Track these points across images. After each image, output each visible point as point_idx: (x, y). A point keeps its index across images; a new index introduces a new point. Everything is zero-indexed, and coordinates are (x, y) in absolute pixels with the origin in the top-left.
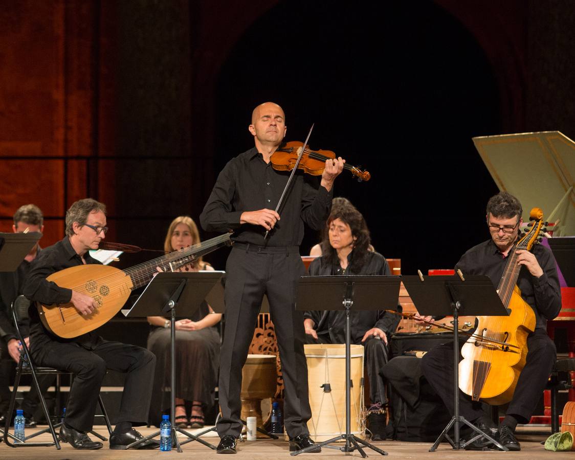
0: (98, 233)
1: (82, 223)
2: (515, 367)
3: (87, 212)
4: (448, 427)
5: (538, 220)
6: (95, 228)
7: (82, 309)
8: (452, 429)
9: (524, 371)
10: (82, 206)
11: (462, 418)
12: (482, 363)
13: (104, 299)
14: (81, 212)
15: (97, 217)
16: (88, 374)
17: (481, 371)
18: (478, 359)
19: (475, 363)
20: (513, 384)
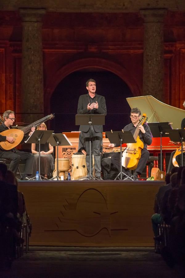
0: (12, 120)
1: (8, 118)
2: (137, 159)
3: (9, 114)
4: (119, 175)
5: (145, 117)
6: (11, 119)
7: (10, 141)
8: (120, 175)
9: (140, 160)
10: (7, 113)
11: (123, 172)
12: (128, 158)
13: (16, 138)
14: (7, 114)
15: (12, 116)
16: (15, 159)
17: (128, 160)
18: (127, 157)
19: (126, 157)
20: (137, 164)
